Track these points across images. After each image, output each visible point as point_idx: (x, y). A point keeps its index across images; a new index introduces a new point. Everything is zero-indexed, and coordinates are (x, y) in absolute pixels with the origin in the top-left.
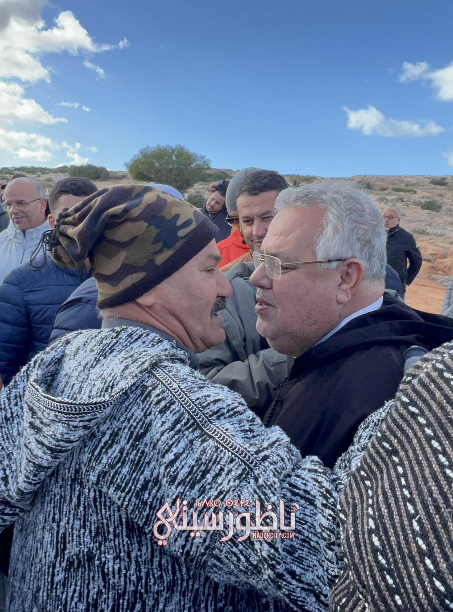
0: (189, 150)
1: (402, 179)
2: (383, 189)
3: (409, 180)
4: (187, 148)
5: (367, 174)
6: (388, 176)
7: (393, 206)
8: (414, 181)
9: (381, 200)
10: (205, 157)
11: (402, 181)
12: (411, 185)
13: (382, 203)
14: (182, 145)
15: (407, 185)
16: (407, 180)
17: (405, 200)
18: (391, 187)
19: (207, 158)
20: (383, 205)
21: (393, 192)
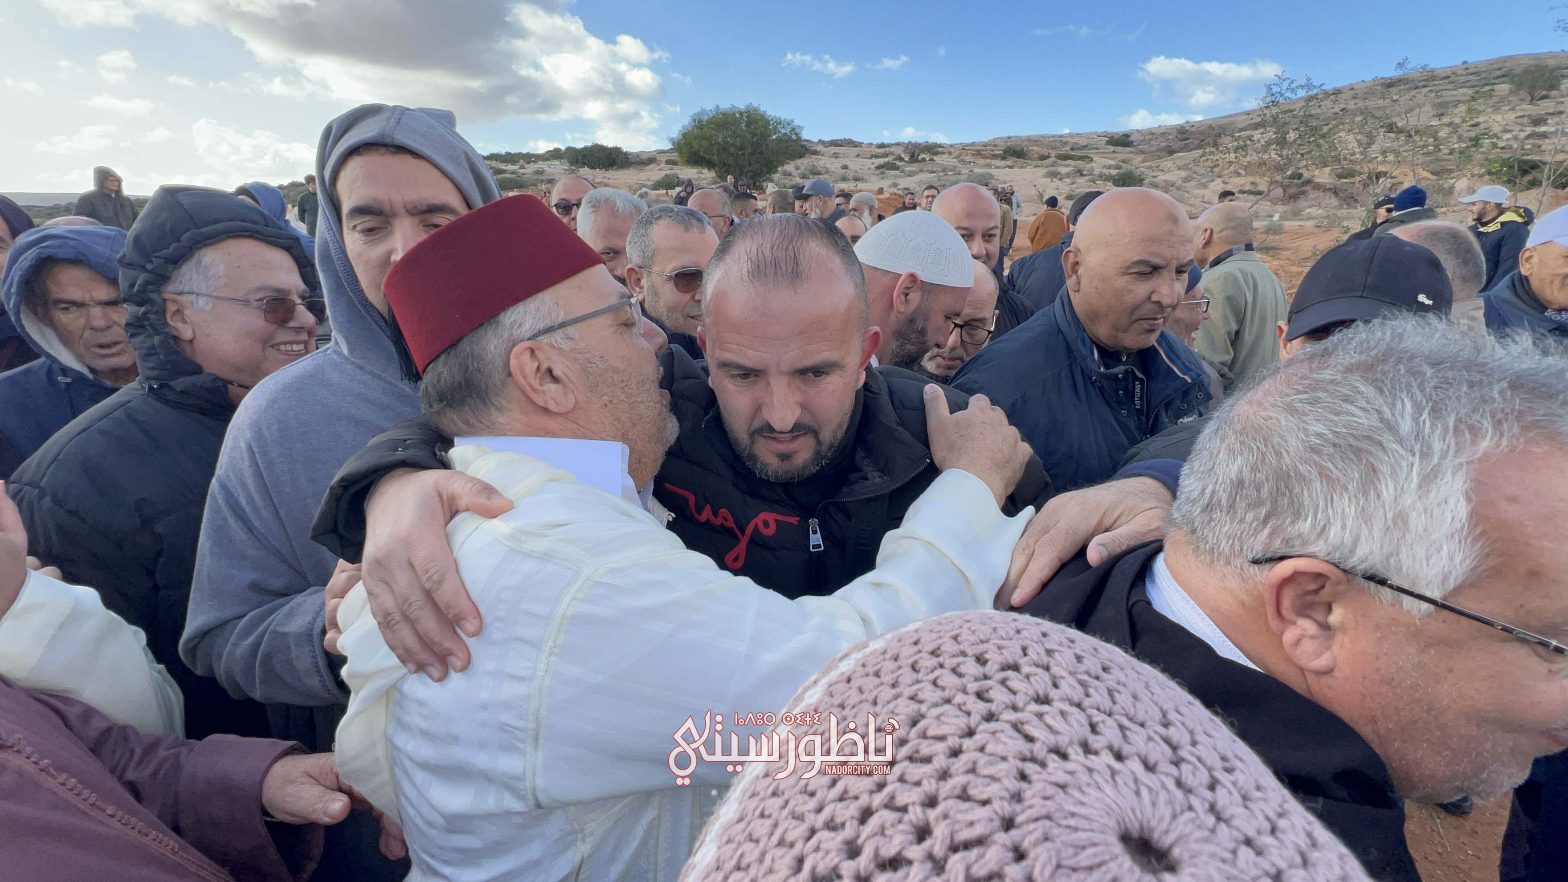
0: (765, 112)
1: (1064, 140)
2: (1043, 158)
3: (1075, 140)
4: (762, 109)
5: (1011, 135)
6: (1042, 136)
7: (1073, 184)
8: (1083, 142)
9: (1054, 175)
10: (792, 121)
11: (1066, 143)
12: (1078, 149)
13: (1055, 180)
14: (755, 105)
15: (1072, 149)
16: (1071, 140)
17: (1085, 173)
18: (1053, 153)
19: (796, 123)
20: (1057, 182)
21: (1059, 162)
